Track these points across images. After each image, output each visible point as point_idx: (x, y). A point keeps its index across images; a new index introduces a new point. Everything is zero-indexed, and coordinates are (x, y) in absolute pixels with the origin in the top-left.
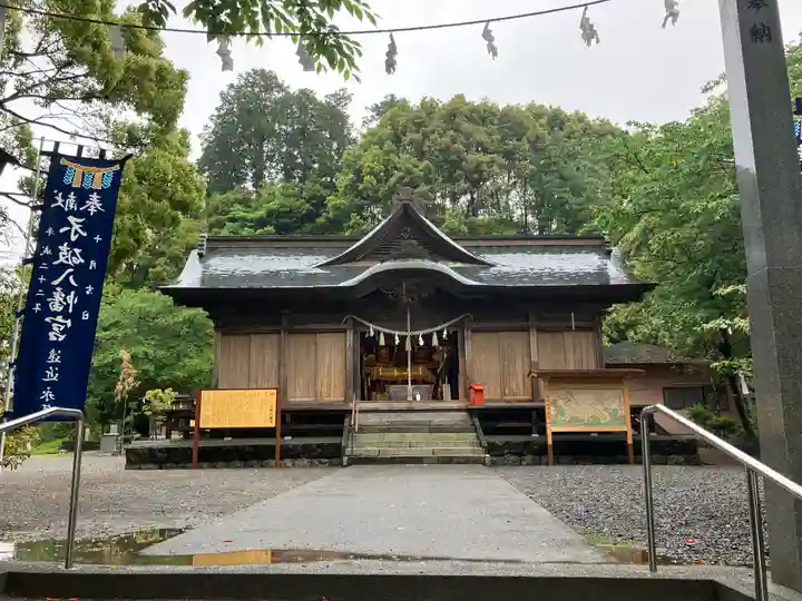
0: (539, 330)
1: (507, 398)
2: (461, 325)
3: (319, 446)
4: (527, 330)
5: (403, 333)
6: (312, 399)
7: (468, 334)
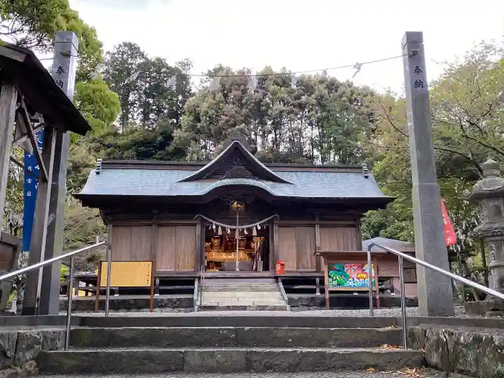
0: (321, 226)
1: (300, 270)
2: (271, 222)
3: (178, 300)
4: (313, 226)
5: (233, 227)
6: (173, 270)
7: (276, 228)
